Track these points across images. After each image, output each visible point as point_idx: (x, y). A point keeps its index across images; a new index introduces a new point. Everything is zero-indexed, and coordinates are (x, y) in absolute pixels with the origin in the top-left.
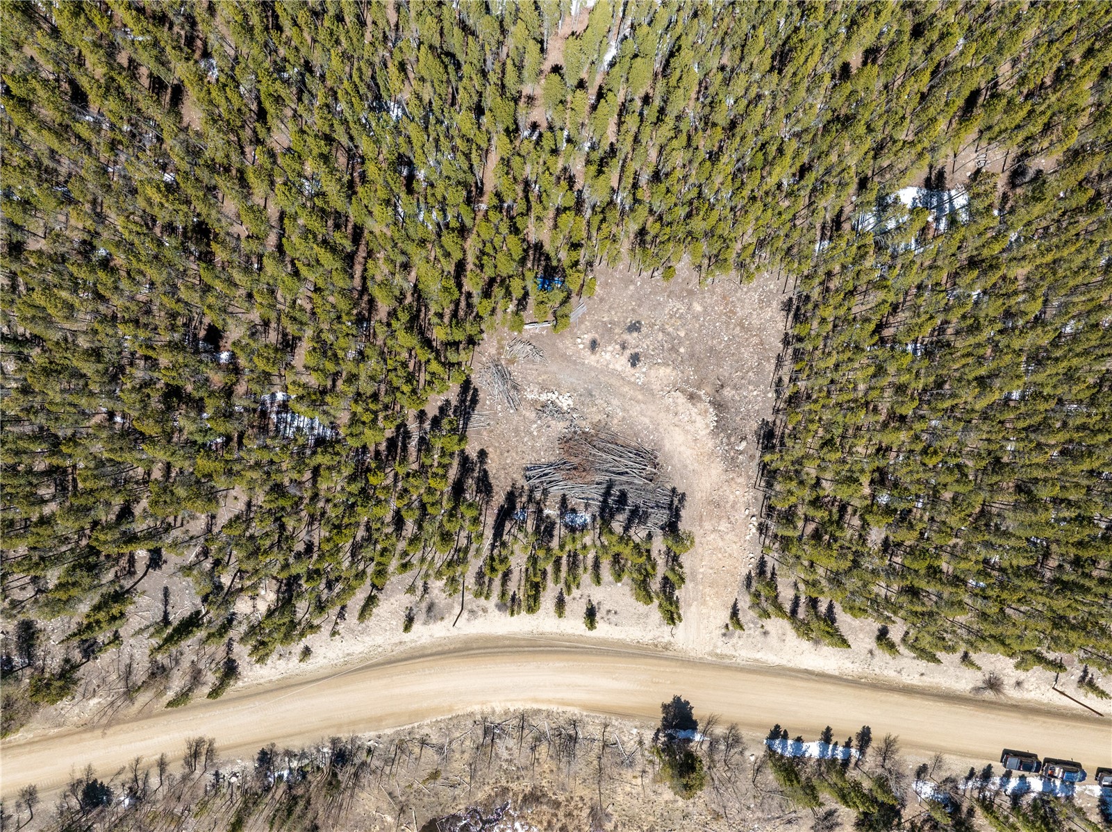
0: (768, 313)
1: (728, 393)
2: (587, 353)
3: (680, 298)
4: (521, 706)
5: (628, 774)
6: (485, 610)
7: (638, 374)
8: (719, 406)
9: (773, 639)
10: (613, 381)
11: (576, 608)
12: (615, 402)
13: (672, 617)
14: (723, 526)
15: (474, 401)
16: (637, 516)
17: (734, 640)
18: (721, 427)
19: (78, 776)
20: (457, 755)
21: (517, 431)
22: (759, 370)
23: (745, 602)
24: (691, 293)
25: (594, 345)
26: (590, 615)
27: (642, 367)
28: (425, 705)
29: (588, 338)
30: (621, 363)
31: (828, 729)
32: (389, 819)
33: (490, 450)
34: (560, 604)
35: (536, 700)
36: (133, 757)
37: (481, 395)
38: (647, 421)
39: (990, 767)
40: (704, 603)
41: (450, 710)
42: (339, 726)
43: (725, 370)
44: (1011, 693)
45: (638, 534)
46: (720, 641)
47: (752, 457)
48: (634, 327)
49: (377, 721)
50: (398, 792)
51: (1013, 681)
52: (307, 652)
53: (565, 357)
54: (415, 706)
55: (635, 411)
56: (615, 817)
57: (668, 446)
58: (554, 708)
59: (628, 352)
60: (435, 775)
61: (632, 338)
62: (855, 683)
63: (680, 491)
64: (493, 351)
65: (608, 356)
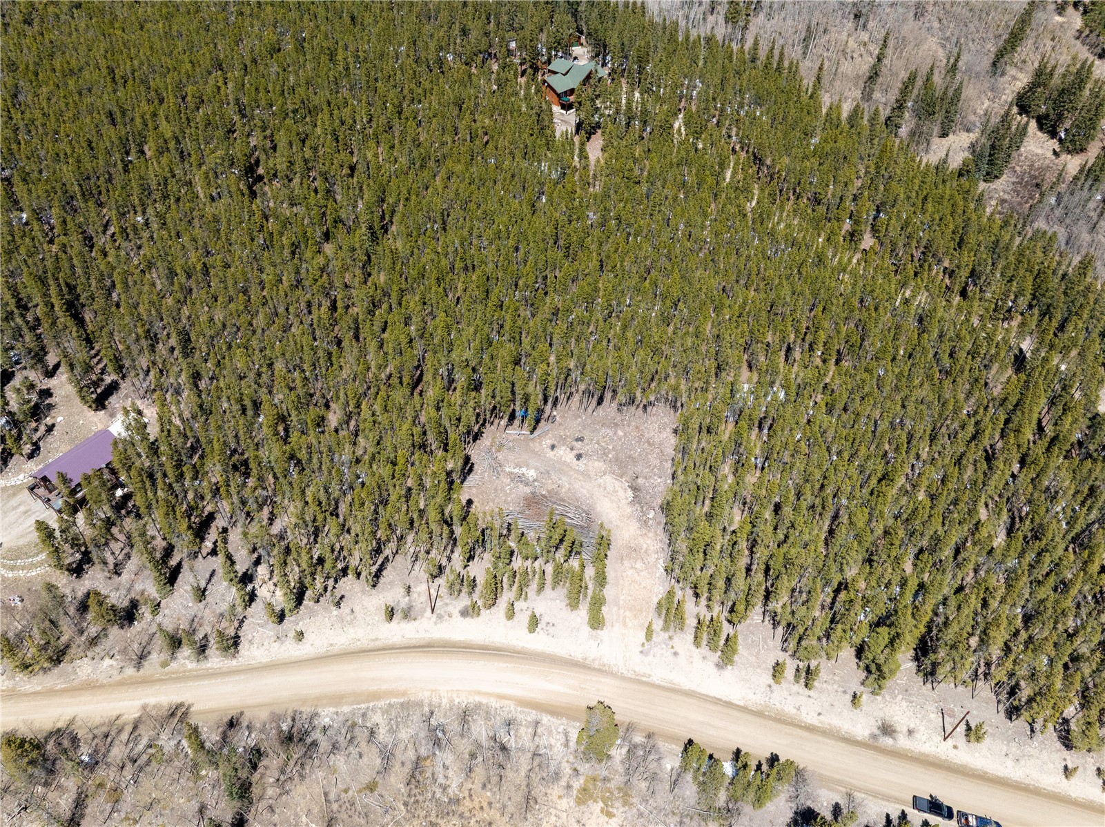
0: (664, 435)
1: (640, 481)
2: (549, 450)
3: (609, 427)
4: (463, 700)
5: (553, 793)
6: (451, 616)
7: (582, 464)
8: (635, 489)
9: (682, 660)
10: (564, 468)
11: (523, 618)
12: (564, 479)
14: (639, 565)
15: (471, 470)
16: (573, 550)
17: (650, 658)
18: (637, 500)
21: (496, 490)
22: (661, 468)
23: (658, 624)
24: (616, 425)
25: (553, 447)
26: (534, 622)
27: (583, 460)
28: (384, 687)
29: (549, 442)
30: (570, 457)
31: (738, 749)
33: (475, 500)
34: (511, 613)
35: (479, 693)
37: (476, 467)
38: (585, 492)
39: (903, 812)
40: (625, 624)
41: (404, 694)
42: (304, 701)
43: (639, 469)
44: (903, 742)
45: (575, 563)
46: (638, 657)
47: (659, 523)
48: (580, 439)
49: (337, 699)
50: (332, 797)
51: (905, 730)
52: (300, 635)
53: (533, 452)
54: (373, 688)
55: (577, 485)
57: (599, 508)
58: (494, 703)
59: (575, 452)
60: (372, 786)
61: (578, 445)
62: (759, 714)
64: (488, 443)
65: (561, 452)
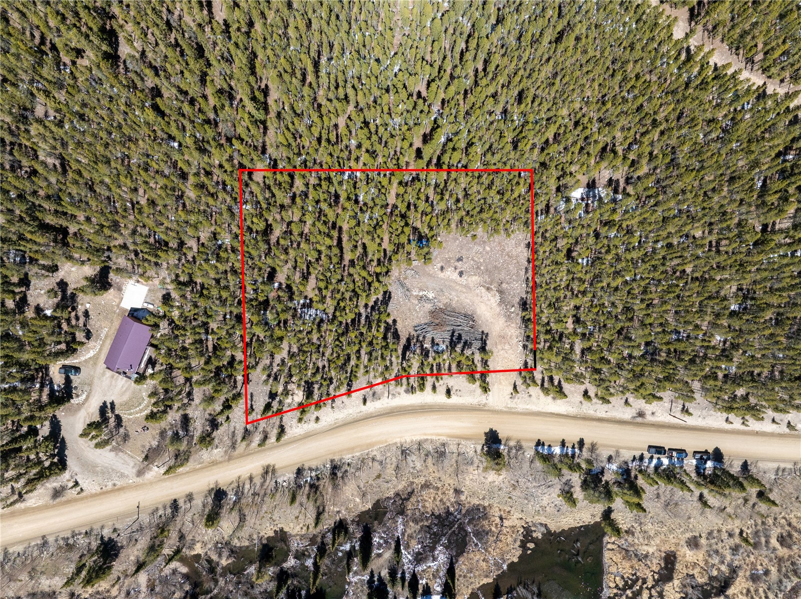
0: (520, 249)
1: (504, 286)
2: (439, 272)
3: (479, 245)
4: (418, 438)
5: (471, 469)
6: (399, 394)
7: (463, 280)
8: (501, 292)
9: (534, 398)
10: (452, 284)
11: (442, 389)
12: (454, 293)
13: (485, 389)
14: (507, 347)
15: (390, 297)
16: (467, 345)
17: (516, 400)
18: (502, 301)
19: (212, 486)
20: (389, 466)
21: (409, 309)
22: (518, 275)
23: (519, 382)
24: (484, 242)
25: (442, 268)
26: (448, 392)
27: (465, 277)
28: (374, 440)
29: (439, 265)
30: (455, 276)
31: (563, 440)
32: (358, 500)
33: (398, 319)
34: (434, 388)
35: (425, 434)
36: (236, 475)
37: (393, 294)
38: (468, 301)
39: (642, 454)
40: (500, 383)
41: (386, 442)
42: (334, 453)
43: (502, 276)
44: (649, 418)
45: (468, 352)
46: (509, 401)
47: (518, 314)
48: (460, 259)
49: (351, 449)
50: (362, 486)
51: (650, 412)
52: (317, 419)
53: (430, 275)
54: (369, 441)
55: (463, 297)
56: (466, 493)
57: (479, 312)
58: (434, 438)
59: (458, 271)
60: (379, 476)
61: (459, 264)
62: (574, 417)
63: (485, 332)
64: (397, 274)
65: (449, 273)
